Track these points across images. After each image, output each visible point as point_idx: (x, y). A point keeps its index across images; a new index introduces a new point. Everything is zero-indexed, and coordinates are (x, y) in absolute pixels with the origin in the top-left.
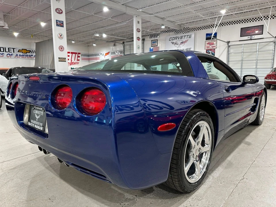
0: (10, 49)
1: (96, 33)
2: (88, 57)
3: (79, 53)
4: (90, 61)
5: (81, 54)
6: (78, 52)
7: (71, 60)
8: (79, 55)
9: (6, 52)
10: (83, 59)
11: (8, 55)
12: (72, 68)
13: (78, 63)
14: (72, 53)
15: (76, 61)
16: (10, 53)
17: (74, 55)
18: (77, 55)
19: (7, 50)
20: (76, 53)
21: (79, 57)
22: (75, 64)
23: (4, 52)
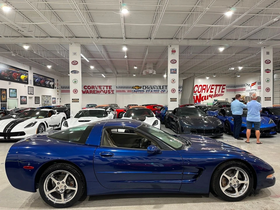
0: (163, 87)
1: (231, 66)
2: (234, 88)
3: (225, 85)
4: (236, 92)
5: (226, 86)
6: (223, 84)
7: (215, 93)
8: (224, 87)
9: (160, 89)
10: (227, 91)
11: (162, 91)
12: (215, 100)
13: (222, 95)
14: (217, 86)
15: (220, 93)
16: (164, 90)
17: (218, 87)
18: (221, 87)
19: (162, 88)
20: (220, 86)
21: (224, 89)
22: (219, 96)
23: (160, 90)
